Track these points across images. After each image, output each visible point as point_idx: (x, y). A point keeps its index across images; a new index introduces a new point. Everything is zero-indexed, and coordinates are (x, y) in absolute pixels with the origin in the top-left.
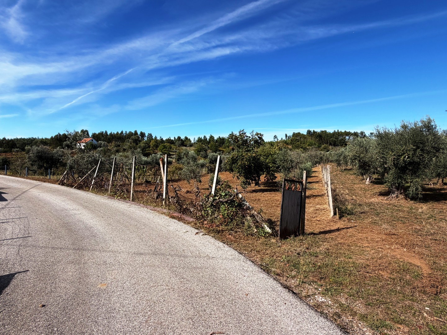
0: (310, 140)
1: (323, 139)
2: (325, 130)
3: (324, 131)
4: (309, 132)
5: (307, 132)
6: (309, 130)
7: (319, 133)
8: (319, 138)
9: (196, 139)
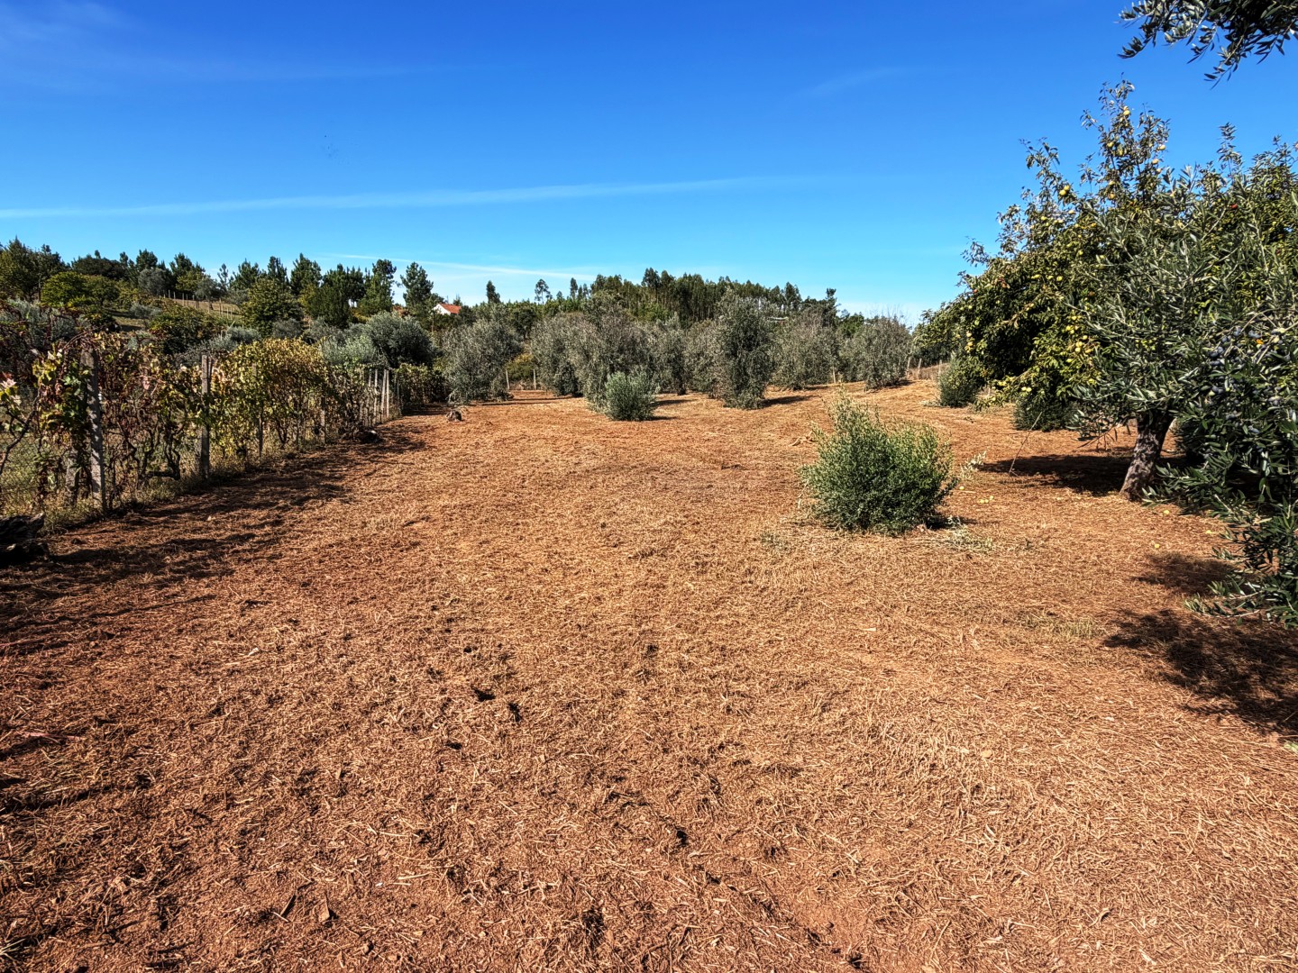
0: (652, 303)
1: (692, 301)
3: (693, 278)
4: (650, 276)
5: (646, 275)
6: (652, 270)
7: (680, 281)
8: (682, 300)
9: (234, 271)
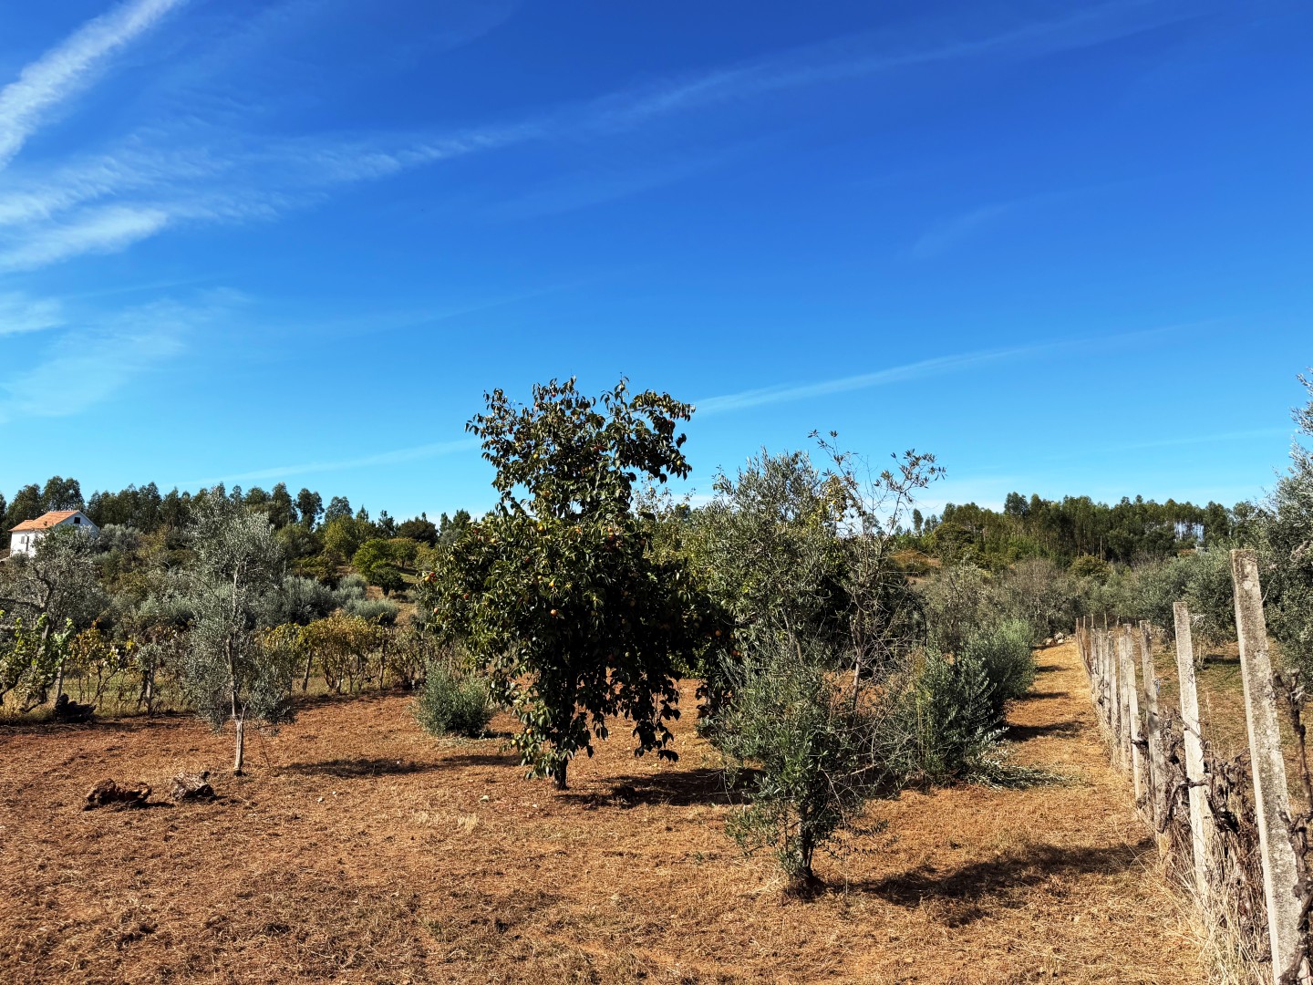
0: (1018, 534)
1: (1076, 531)
2: (1085, 495)
3: (1077, 501)
4: (1015, 502)
5: (1008, 501)
6: (1016, 495)
7: (1057, 506)
8: (1059, 530)
